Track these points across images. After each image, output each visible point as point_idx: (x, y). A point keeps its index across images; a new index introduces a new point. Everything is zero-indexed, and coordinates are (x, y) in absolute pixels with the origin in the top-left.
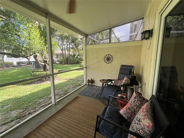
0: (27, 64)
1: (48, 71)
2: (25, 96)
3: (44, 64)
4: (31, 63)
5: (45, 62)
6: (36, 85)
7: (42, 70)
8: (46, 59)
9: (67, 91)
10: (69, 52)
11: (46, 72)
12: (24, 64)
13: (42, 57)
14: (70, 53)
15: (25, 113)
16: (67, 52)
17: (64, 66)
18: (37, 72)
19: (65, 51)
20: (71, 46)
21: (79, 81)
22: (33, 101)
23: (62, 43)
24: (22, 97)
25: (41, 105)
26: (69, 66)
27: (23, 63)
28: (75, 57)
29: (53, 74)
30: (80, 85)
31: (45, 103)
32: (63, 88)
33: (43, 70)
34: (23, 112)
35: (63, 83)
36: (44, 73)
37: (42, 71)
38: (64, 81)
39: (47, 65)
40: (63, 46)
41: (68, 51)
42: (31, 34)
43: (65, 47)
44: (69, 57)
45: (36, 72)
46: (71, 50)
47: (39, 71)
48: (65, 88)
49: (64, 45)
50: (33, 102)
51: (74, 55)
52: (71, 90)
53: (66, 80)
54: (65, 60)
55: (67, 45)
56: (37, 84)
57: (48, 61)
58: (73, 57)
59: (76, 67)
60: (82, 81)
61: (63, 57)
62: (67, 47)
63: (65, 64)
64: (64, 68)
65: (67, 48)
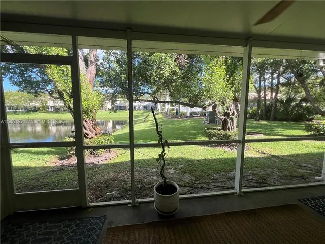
0: (200, 116)
1: (229, 130)
2: (197, 161)
3: (224, 118)
4: (205, 115)
5: (226, 115)
6: (209, 148)
7: (219, 128)
8: (228, 109)
9: (264, 180)
10: (274, 94)
11: (225, 132)
12: (196, 116)
13: (223, 108)
14: (279, 95)
15: (197, 184)
16: (270, 93)
17: (258, 124)
18: (213, 129)
19: (265, 93)
20: (282, 80)
21: (301, 167)
22: (206, 171)
23: (260, 77)
24: (194, 160)
25: (216, 182)
26: (270, 126)
27: (195, 113)
28: (293, 104)
29: (244, 141)
30: (302, 177)
31: (221, 182)
32: (256, 169)
33: (221, 128)
34: (195, 181)
35: (256, 158)
36: (223, 132)
37: (220, 130)
38: (259, 155)
39: (228, 120)
40: (262, 83)
41: (272, 92)
42: (214, 75)
43: (266, 84)
44: (274, 106)
45: (211, 129)
46: (283, 89)
47: (215, 129)
48: (259, 170)
49: (265, 80)
50: (206, 173)
51: (290, 100)
52: (277, 182)
53: (263, 155)
54: (262, 111)
55: (272, 79)
56: (211, 147)
57: (230, 114)
58: (286, 105)
59: (292, 128)
60: (311, 170)
61: (259, 106)
62: (272, 84)
63: (261, 119)
64: (258, 127)
65: (270, 85)
